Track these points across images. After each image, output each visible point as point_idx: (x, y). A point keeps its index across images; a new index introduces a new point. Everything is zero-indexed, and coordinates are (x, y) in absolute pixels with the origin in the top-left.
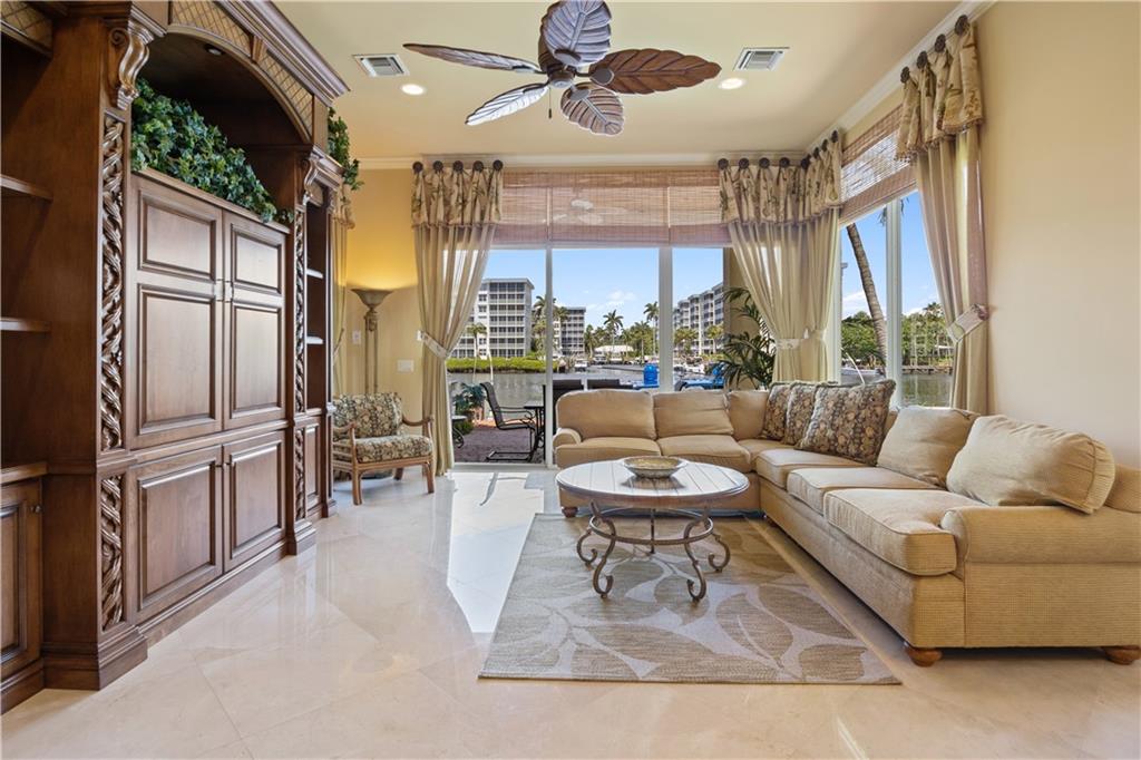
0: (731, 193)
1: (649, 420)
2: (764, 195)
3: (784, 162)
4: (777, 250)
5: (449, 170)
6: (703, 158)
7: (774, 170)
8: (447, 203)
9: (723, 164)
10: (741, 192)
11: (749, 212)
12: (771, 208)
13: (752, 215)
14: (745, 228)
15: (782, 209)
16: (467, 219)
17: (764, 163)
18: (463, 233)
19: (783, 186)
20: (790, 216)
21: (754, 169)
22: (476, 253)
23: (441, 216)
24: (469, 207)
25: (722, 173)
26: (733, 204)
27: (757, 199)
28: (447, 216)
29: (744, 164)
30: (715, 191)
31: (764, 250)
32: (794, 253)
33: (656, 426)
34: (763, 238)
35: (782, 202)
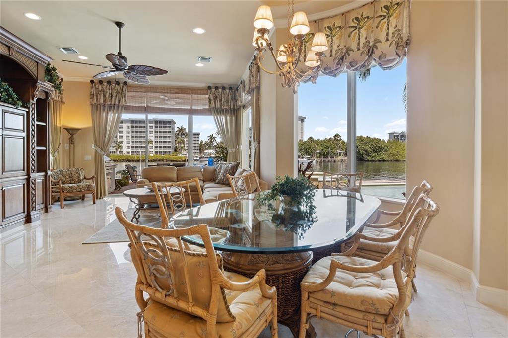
0: (212, 98)
1: (175, 176)
2: (223, 99)
3: (230, 88)
4: (228, 118)
5: (105, 84)
6: (203, 85)
7: (227, 91)
8: (104, 96)
9: (209, 88)
10: (216, 98)
11: (218, 105)
12: (225, 103)
13: (219, 106)
14: (217, 110)
15: (229, 104)
16: (113, 103)
17: (224, 88)
18: (111, 107)
19: (230, 97)
20: (232, 107)
21: (220, 90)
22: (116, 115)
23: (102, 101)
24: (113, 98)
25: (209, 91)
26: (212, 102)
27: (221, 100)
28: (105, 101)
29: (217, 88)
30: (207, 96)
31: (224, 118)
32: (234, 119)
33: (177, 178)
34: (223, 114)
35: (229, 102)
